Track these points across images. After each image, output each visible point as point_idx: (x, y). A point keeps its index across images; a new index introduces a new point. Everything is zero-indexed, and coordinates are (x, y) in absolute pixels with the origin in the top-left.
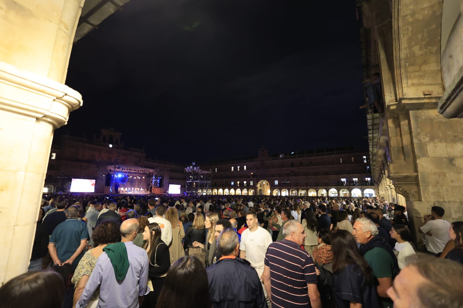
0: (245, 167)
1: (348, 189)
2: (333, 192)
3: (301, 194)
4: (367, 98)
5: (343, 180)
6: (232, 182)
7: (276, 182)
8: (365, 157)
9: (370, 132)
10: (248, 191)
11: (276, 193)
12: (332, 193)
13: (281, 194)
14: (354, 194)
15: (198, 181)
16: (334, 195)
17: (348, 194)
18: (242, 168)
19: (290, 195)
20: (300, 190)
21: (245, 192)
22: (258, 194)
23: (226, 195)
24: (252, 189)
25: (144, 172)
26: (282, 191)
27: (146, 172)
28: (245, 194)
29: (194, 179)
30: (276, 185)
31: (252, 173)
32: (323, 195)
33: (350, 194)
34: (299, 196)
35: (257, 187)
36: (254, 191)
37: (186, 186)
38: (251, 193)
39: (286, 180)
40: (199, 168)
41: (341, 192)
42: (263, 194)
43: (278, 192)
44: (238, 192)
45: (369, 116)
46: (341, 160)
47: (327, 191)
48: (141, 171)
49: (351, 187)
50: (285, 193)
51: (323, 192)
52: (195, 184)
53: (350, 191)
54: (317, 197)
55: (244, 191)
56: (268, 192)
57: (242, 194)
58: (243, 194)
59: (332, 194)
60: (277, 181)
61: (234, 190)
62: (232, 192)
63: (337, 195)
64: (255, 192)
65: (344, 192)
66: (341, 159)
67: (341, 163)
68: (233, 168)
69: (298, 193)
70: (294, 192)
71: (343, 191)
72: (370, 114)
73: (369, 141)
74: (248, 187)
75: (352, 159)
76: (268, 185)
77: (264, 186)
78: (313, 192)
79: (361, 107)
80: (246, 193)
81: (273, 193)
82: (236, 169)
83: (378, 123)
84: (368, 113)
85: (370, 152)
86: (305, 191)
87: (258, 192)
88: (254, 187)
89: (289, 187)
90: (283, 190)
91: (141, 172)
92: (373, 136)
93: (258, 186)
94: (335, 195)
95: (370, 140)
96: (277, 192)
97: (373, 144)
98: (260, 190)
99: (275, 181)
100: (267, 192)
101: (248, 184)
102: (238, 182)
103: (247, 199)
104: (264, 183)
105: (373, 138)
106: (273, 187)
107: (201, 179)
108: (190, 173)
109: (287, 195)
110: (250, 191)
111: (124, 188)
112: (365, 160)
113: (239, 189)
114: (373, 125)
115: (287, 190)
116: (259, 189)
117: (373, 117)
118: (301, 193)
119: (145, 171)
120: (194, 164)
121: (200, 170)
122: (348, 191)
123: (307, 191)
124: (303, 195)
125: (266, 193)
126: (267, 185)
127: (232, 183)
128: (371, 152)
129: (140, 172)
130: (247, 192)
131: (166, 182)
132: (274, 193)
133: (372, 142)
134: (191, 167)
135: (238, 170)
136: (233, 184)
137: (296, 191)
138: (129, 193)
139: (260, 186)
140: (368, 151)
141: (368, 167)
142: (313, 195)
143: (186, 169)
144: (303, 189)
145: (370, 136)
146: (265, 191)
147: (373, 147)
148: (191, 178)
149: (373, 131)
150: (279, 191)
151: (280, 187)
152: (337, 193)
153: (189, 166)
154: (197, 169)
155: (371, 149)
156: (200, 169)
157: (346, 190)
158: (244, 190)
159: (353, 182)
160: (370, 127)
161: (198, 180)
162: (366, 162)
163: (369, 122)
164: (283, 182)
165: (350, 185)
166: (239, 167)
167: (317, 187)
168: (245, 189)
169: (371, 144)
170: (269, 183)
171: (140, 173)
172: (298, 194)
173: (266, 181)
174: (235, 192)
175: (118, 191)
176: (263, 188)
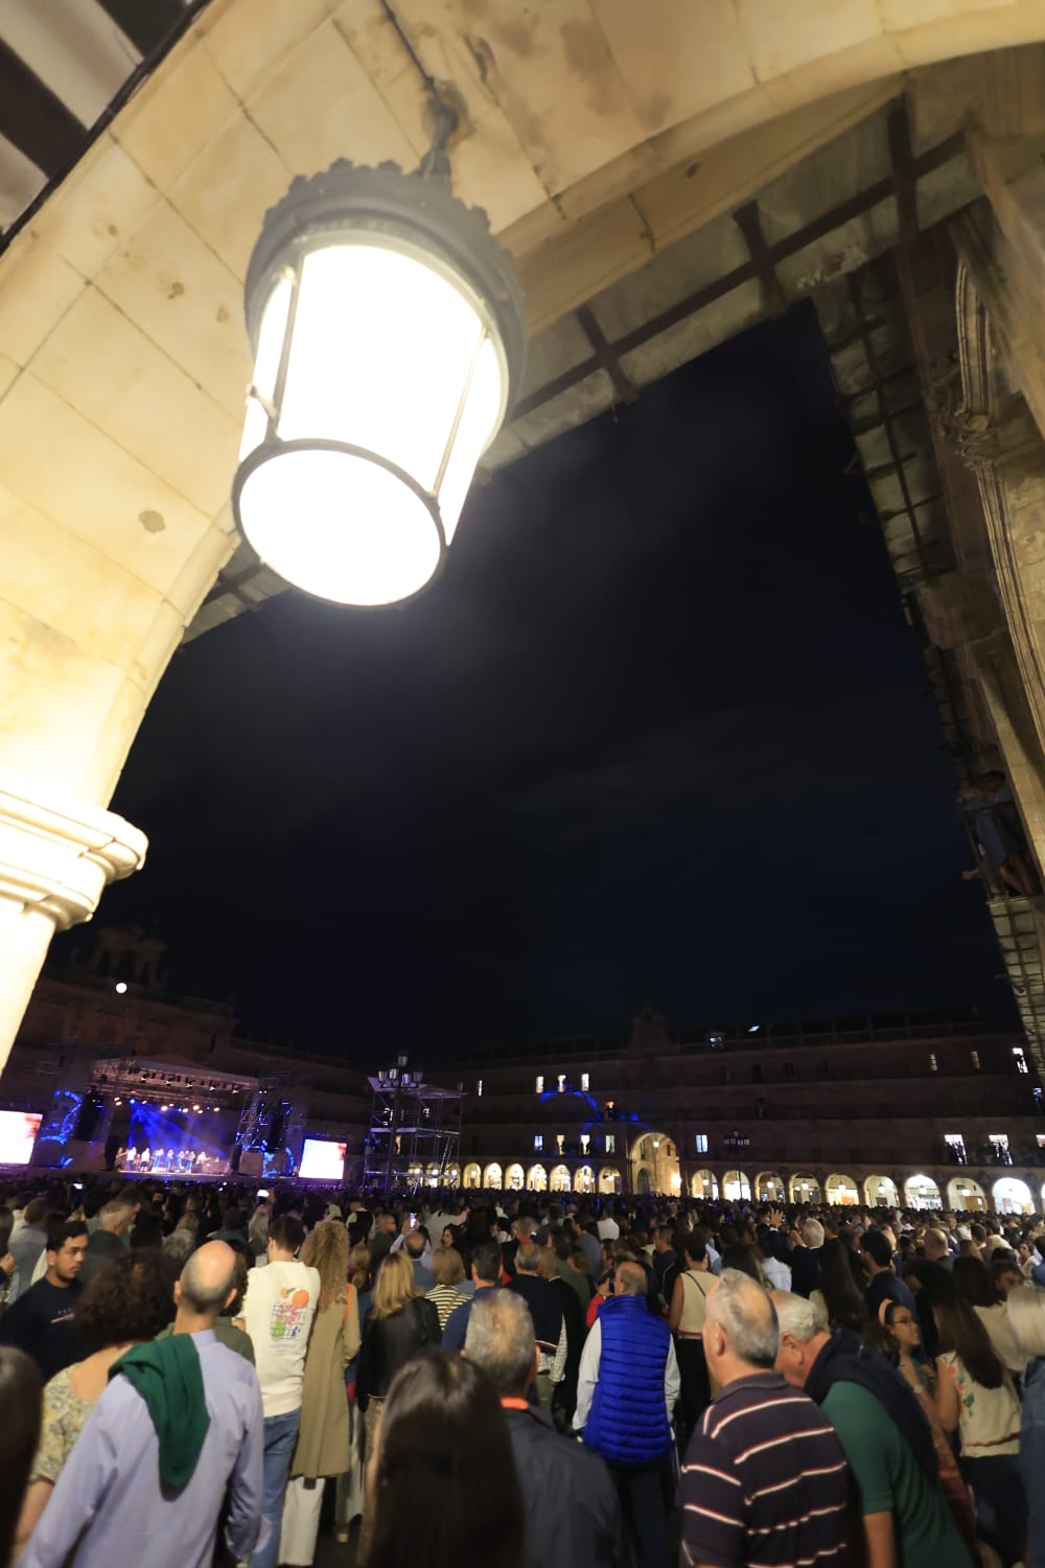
0: (585, 1078)
1: (978, 1179)
2: (921, 1189)
3: (797, 1194)
4: (980, 846)
5: (954, 1139)
6: (536, 1137)
7: (703, 1143)
8: (1018, 1051)
9: (1012, 958)
10: (596, 1174)
11: (704, 1187)
12: (920, 1196)
13: (721, 1192)
14: (1004, 1200)
15: (413, 1130)
16: (928, 1201)
17: (980, 1202)
18: (573, 1083)
19: (758, 1198)
20: (793, 1177)
21: (584, 1179)
22: (635, 1192)
23: (512, 1190)
24: (613, 1166)
25: (220, 1088)
26: (725, 1179)
27: (229, 1087)
28: (586, 1186)
29: (398, 1123)
30: (702, 1153)
31: (611, 1104)
32: (884, 1200)
33: (990, 1199)
34: (792, 1201)
35: (631, 1162)
36: (618, 1175)
37: (368, 1151)
38: (608, 1183)
39: (736, 1134)
40: (419, 1076)
41: (951, 1189)
42: (652, 1189)
43: (711, 1183)
44: (561, 1178)
45: (996, 906)
46: (934, 1062)
47: (900, 1185)
48: (210, 1085)
49: (990, 1171)
50: (736, 1189)
51: (883, 1188)
52: (398, 1139)
53: (987, 1188)
54: (862, 1209)
55: (582, 1174)
56: (673, 1183)
57: (572, 1187)
58: (578, 1189)
59: (918, 1198)
60: (705, 1137)
61: (543, 1171)
62: (537, 1177)
63: (938, 1202)
64: (624, 1182)
65: (966, 1193)
66: (933, 1057)
67: (934, 1073)
68: (540, 1080)
69: (787, 1190)
70: (770, 1185)
71: (959, 1187)
72: (997, 898)
73: (1016, 992)
74: (598, 1160)
75: (971, 1058)
76: (673, 1153)
77: (658, 1158)
78: (842, 1187)
79: (967, 875)
80: (587, 1183)
81: (691, 1186)
82: (551, 1084)
83: (1032, 929)
84: (993, 896)
85: (1028, 1033)
86: (813, 1182)
87: (635, 1180)
88: (619, 1161)
89: (751, 1164)
90: (728, 1174)
91: (212, 1088)
92: (1025, 975)
93: (635, 1154)
94: (931, 1203)
95: (1016, 987)
96: (706, 1182)
97: (1031, 1001)
98: (643, 1172)
99: (698, 1137)
100: (668, 1182)
101: (596, 1146)
102: (560, 1139)
103: (591, 1206)
104: (656, 1144)
105: (1028, 982)
106: (690, 1163)
107: (426, 1123)
108: (386, 1095)
109: (747, 1195)
110: (605, 1177)
111: (140, 1151)
112: (1021, 1062)
113: (562, 1167)
114: (1016, 934)
115: (744, 1177)
116: (636, 1168)
117: (1008, 907)
118: (798, 1189)
119: (225, 1086)
120: (404, 1060)
121: (421, 1086)
122: (978, 1187)
123: (822, 1183)
124: (805, 1199)
125: (664, 1185)
126: (669, 1155)
127: (539, 1142)
128: (1029, 1030)
129: (206, 1086)
130: (593, 1180)
131: (296, 1130)
132: (694, 1189)
133: (1025, 993)
134: (393, 1073)
135: (561, 1089)
136: (541, 1143)
137: (779, 1181)
138: (156, 1171)
139: (643, 1157)
140: (1021, 1027)
141: (1039, 1090)
142: (844, 1198)
143: (372, 1080)
144: (804, 1175)
145: (1015, 971)
146: (661, 1175)
147: (1034, 1014)
148: (387, 1117)
149: (1020, 957)
150: (714, 1180)
151: (719, 1163)
152: (937, 1192)
153: (386, 1070)
154: (412, 1080)
155: (1027, 1020)
156: (423, 1082)
157: (970, 1182)
158: (583, 1169)
159: (991, 1148)
160: (1008, 943)
161: (410, 1126)
162: (1026, 1071)
163: (1002, 926)
164: (727, 1142)
165: (984, 1165)
166: (562, 1078)
167: (857, 1166)
168: (586, 1167)
169: (1023, 1001)
170: (673, 1146)
171: (206, 1094)
172: (787, 1196)
173: (662, 1136)
174: (548, 1180)
175: (117, 1163)
176: (653, 1166)
